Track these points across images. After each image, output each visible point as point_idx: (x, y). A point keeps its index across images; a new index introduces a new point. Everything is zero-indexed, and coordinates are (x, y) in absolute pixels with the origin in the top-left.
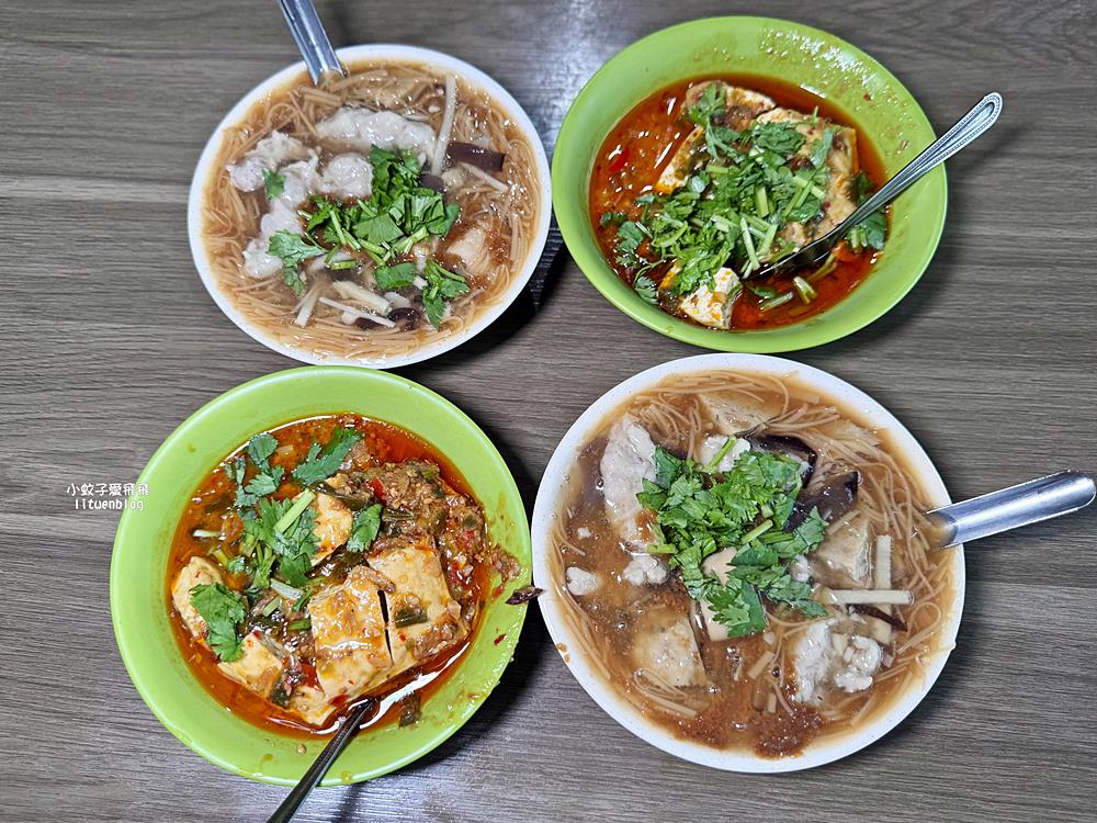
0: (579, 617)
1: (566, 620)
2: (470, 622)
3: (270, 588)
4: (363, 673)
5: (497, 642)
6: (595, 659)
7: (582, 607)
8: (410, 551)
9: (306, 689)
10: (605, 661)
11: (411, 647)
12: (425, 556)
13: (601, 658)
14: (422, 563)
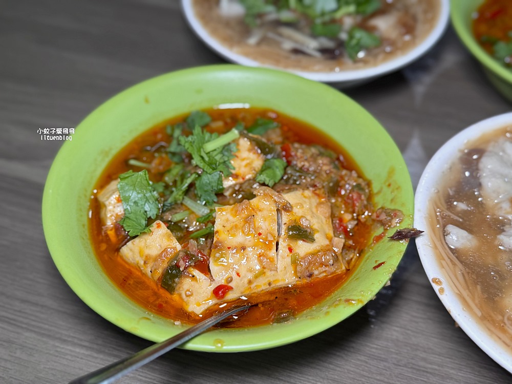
0: (454, 264)
1: (442, 264)
2: (349, 262)
3: (182, 204)
4: (250, 270)
5: (375, 268)
6: (468, 299)
7: (457, 257)
8: (308, 193)
9: (196, 273)
10: (477, 301)
11: (295, 262)
12: (318, 201)
13: (473, 300)
14: (315, 204)
